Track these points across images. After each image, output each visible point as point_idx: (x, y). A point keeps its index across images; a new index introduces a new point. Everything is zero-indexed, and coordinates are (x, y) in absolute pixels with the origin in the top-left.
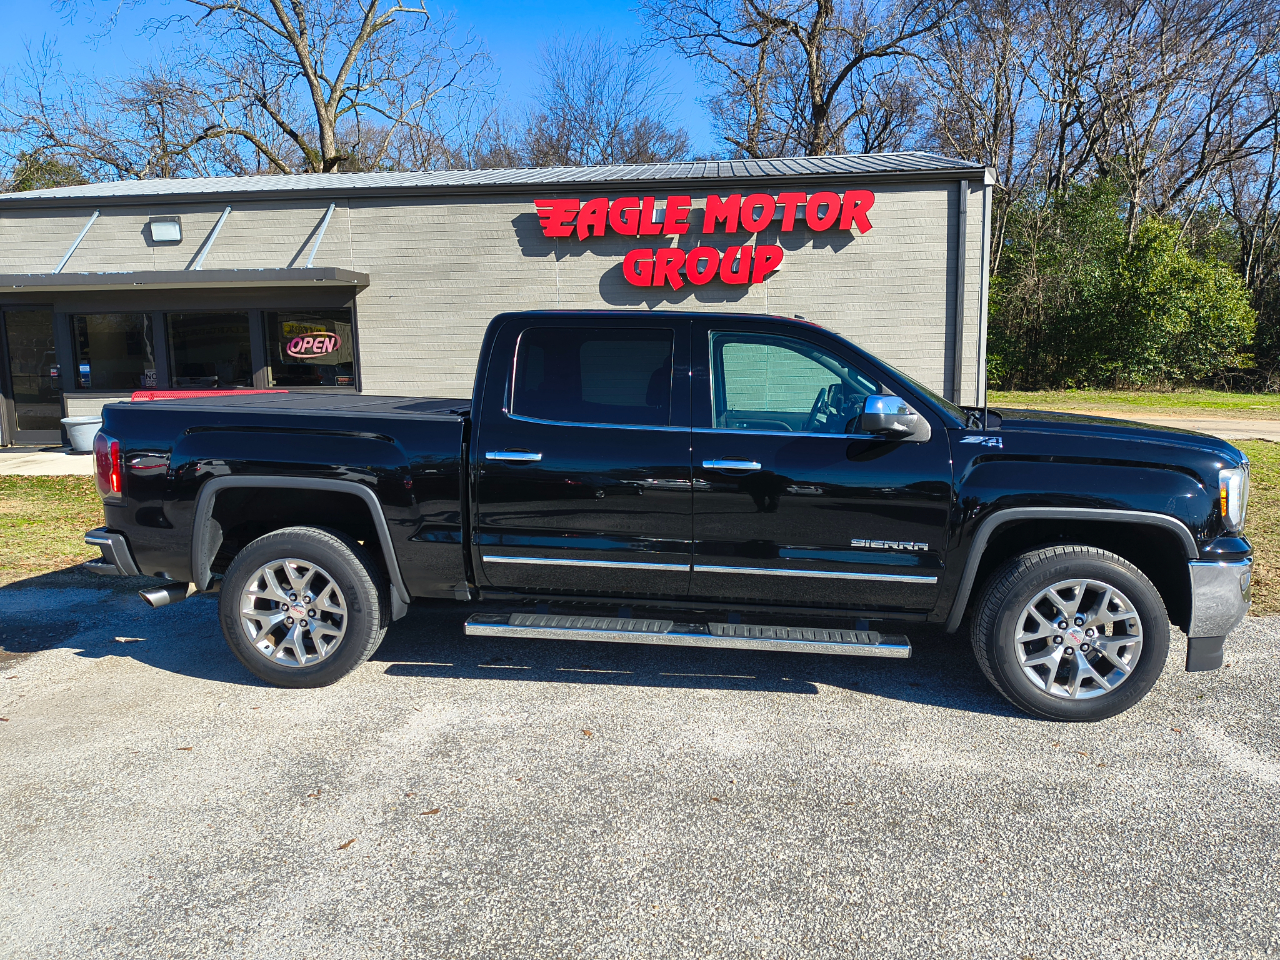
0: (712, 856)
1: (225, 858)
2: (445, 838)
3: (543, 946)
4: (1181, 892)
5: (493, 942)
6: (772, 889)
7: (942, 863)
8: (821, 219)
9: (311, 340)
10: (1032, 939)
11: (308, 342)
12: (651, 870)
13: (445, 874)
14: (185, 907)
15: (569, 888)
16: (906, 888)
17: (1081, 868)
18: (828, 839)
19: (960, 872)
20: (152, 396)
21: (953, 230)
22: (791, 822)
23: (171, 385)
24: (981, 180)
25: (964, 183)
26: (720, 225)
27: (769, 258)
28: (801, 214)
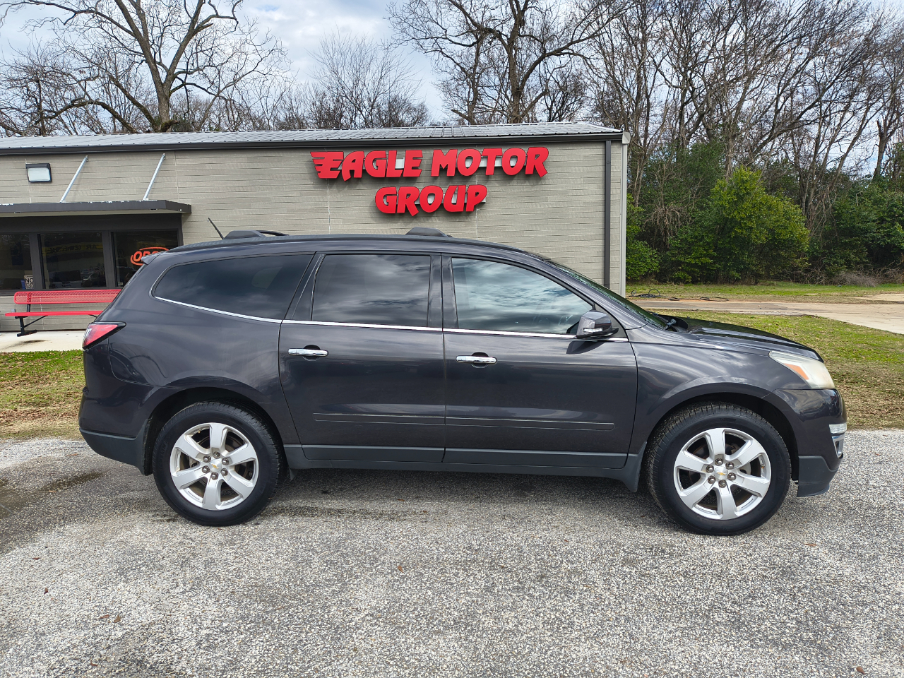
0: (415, 603)
1: (64, 621)
2: (227, 600)
3: (291, 670)
4: (727, 612)
5: (256, 669)
6: (455, 624)
7: (571, 601)
8: (512, 167)
9: (149, 252)
10: (626, 647)
12: (372, 615)
13: (225, 625)
14: (32, 656)
15: (313, 630)
16: (546, 618)
17: (663, 600)
18: (496, 588)
19: (582, 606)
20: (30, 295)
21: (601, 175)
22: (472, 578)
23: (44, 288)
24: (620, 141)
25: (608, 142)
26: (443, 170)
27: (477, 194)
28: (498, 163)
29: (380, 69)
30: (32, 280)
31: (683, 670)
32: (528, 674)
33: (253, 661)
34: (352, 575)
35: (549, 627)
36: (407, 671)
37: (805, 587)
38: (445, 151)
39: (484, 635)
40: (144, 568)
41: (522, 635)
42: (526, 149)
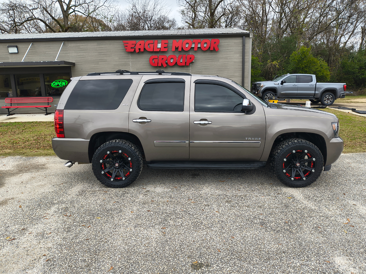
3: (97, 239)
4: (260, 219)
6: (159, 223)
7: (203, 215)
8: (205, 47)
9: (58, 82)
10: (220, 231)
11: (58, 83)
12: (129, 220)
14: (3, 234)
15: (107, 225)
16: (193, 221)
17: (237, 215)
19: (207, 217)
20: (11, 99)
21: (241, 51)
22: (169, 207)
23: (17, 96)
24: (249, 36)
25: (244, 37)
26: (177, 48)
27: (191, 58)
28: (199, 46)
29: (154, 4)
30: (12, 93)
31: (238, 239)
32: (182, 240)
33: (83, 236)
34: (124, 206)
35: (193, 224)
36: (139, 239)
37: (292, 211)
38: (177, 40)
39: (169, 227)
40: (48, 204)
41: (183, 227)
42: (210, 40)
